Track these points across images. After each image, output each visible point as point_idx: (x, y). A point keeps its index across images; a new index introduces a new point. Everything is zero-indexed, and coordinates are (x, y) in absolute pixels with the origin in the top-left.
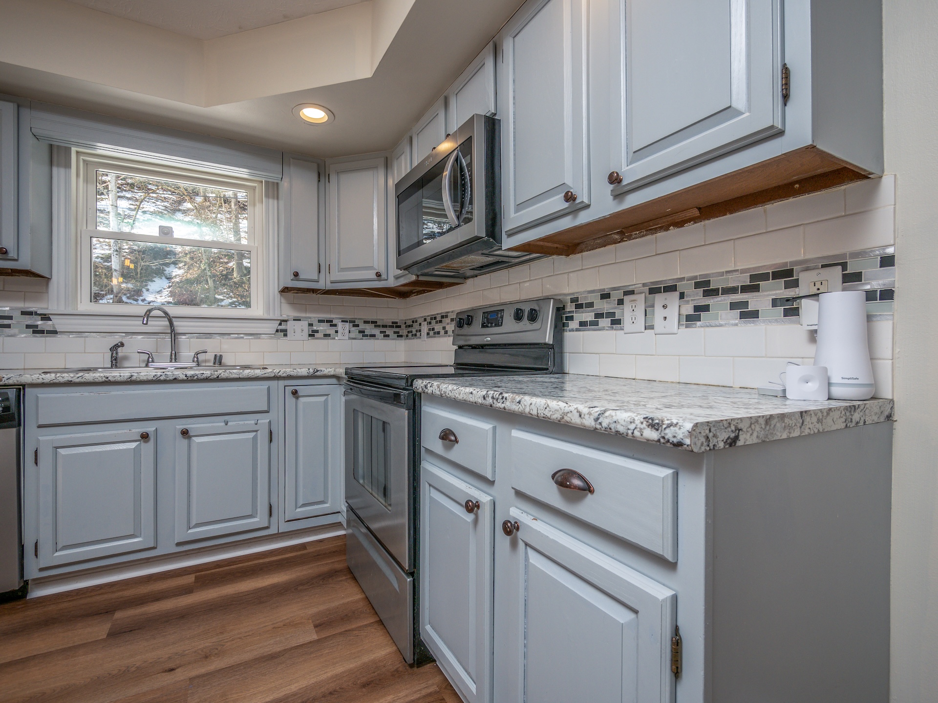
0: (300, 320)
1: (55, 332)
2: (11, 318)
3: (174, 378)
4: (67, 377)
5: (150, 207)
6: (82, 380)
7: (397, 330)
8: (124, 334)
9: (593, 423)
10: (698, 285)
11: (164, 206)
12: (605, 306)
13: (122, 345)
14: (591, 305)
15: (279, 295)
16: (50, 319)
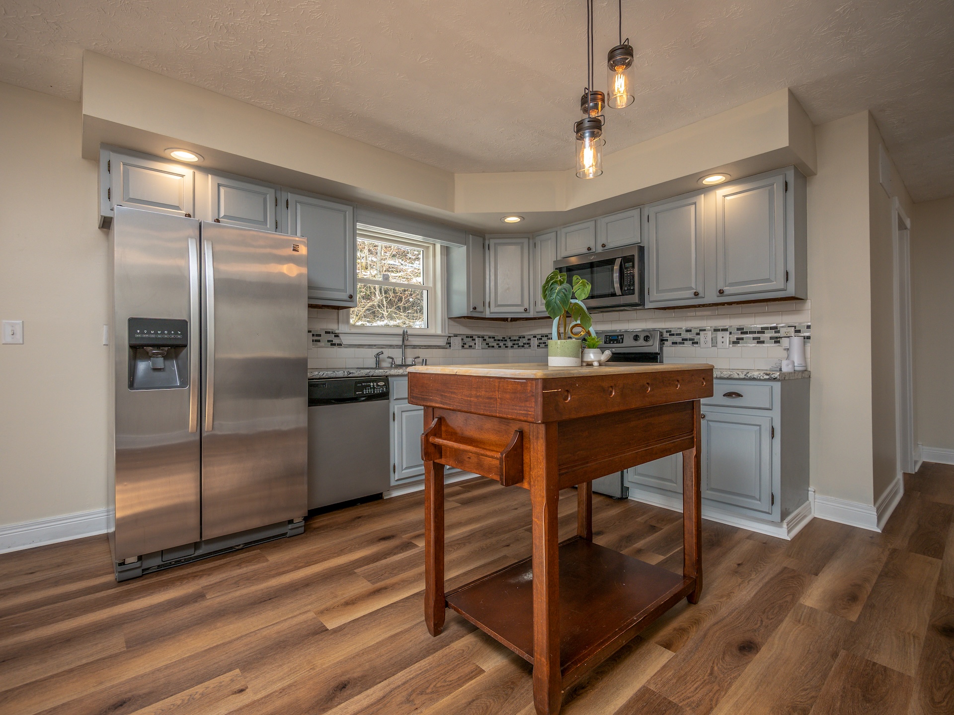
0: (456, 336)
1: (340, 345)
2: (320, 335)
7: (505, 342)
9: (744, 376)
10: (738, 329)
12: (688, 336)
13: (383, 353)
14: (680, 334)
16: (339, 336)
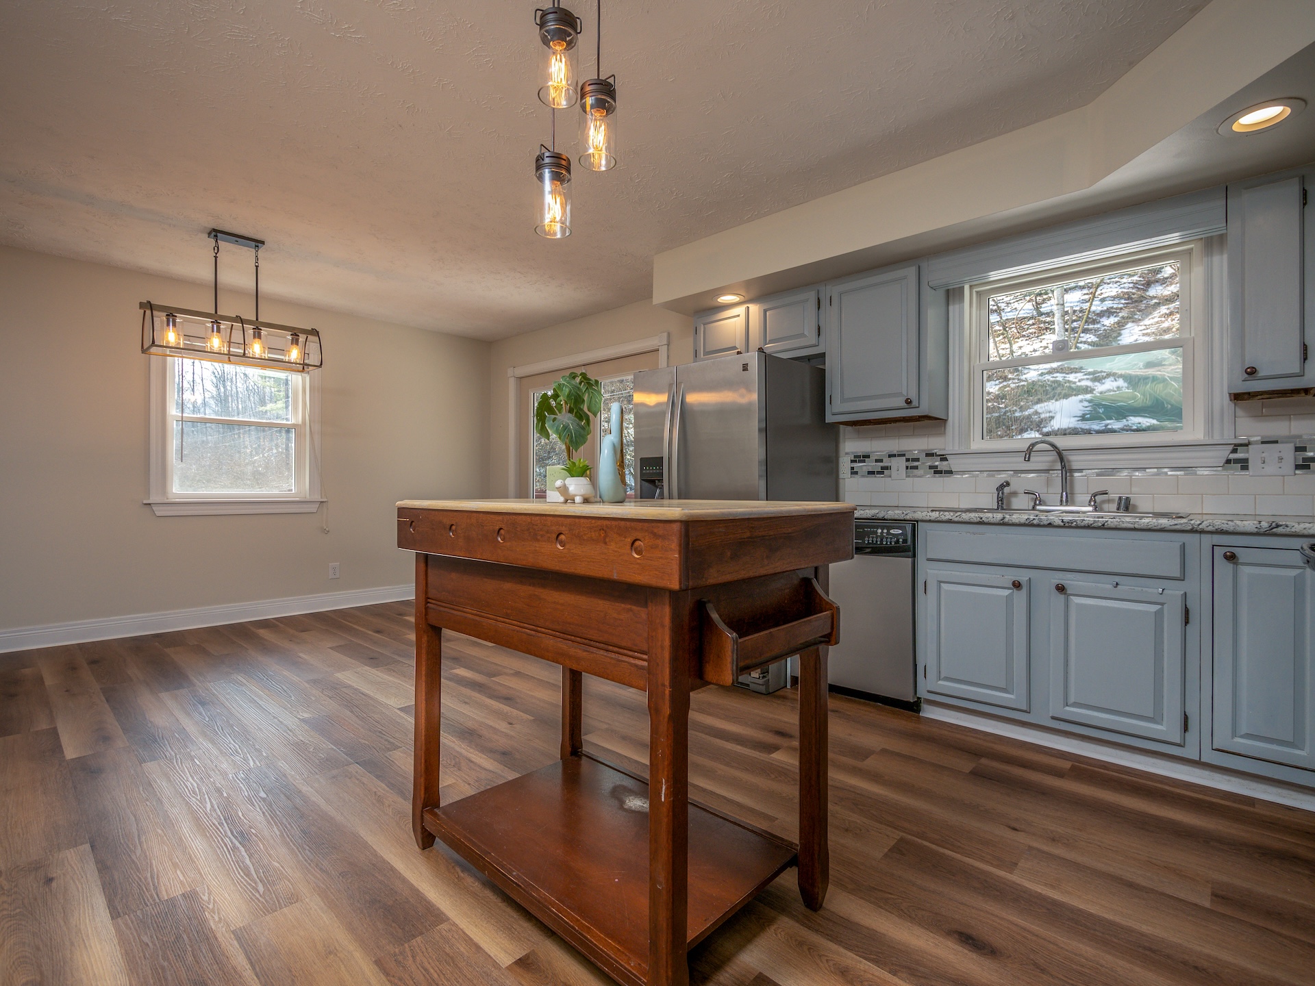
0: (1276, 442)
1: (950, 472)
3: (1048, 522)
4: (948, 516)
5: (1111, 290)
6: (960, 520)
8: (1012, 472)
11: (1132, 283)
13: (1008, 484)
15: (1232, 405)
16: (946, 459)
